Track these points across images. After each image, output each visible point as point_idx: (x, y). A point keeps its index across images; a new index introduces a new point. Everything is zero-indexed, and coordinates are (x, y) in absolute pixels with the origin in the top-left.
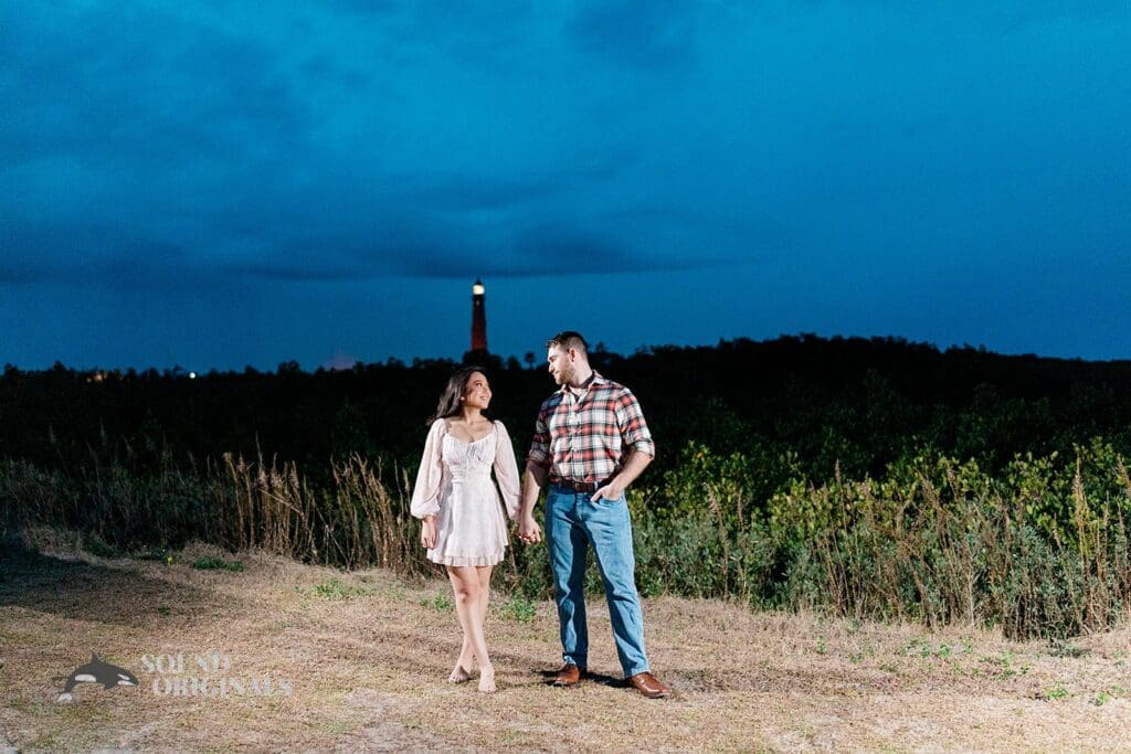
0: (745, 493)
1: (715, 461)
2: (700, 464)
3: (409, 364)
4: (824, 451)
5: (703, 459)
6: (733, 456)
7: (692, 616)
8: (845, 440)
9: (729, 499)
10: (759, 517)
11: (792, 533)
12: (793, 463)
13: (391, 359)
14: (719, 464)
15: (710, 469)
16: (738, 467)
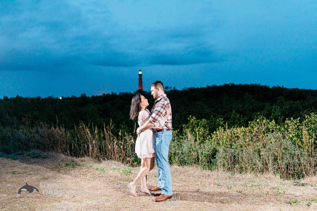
5: (194, 121)
6: (203, 120)
12: (221, 121)
14: (199, 122)
15: (196, 124)
16: (204, 123)
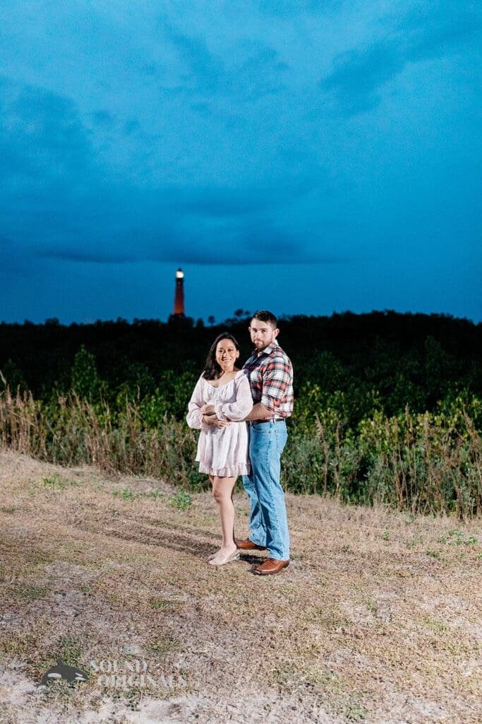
0: (342, 418)
1: (323, 395)
2: (314, 397)
3: (131, 322)
4: (396, 390)
5: (316, 394)
6: (336, 393)
7: (299, 508)
8: (410, 383)
9: (332, 422)
10: (352, 435)
11: (372, 448)
12: (375, 397)
13: (119, 318)
14: (327, 398)
15: (320, 400)
16: (338, 400)
